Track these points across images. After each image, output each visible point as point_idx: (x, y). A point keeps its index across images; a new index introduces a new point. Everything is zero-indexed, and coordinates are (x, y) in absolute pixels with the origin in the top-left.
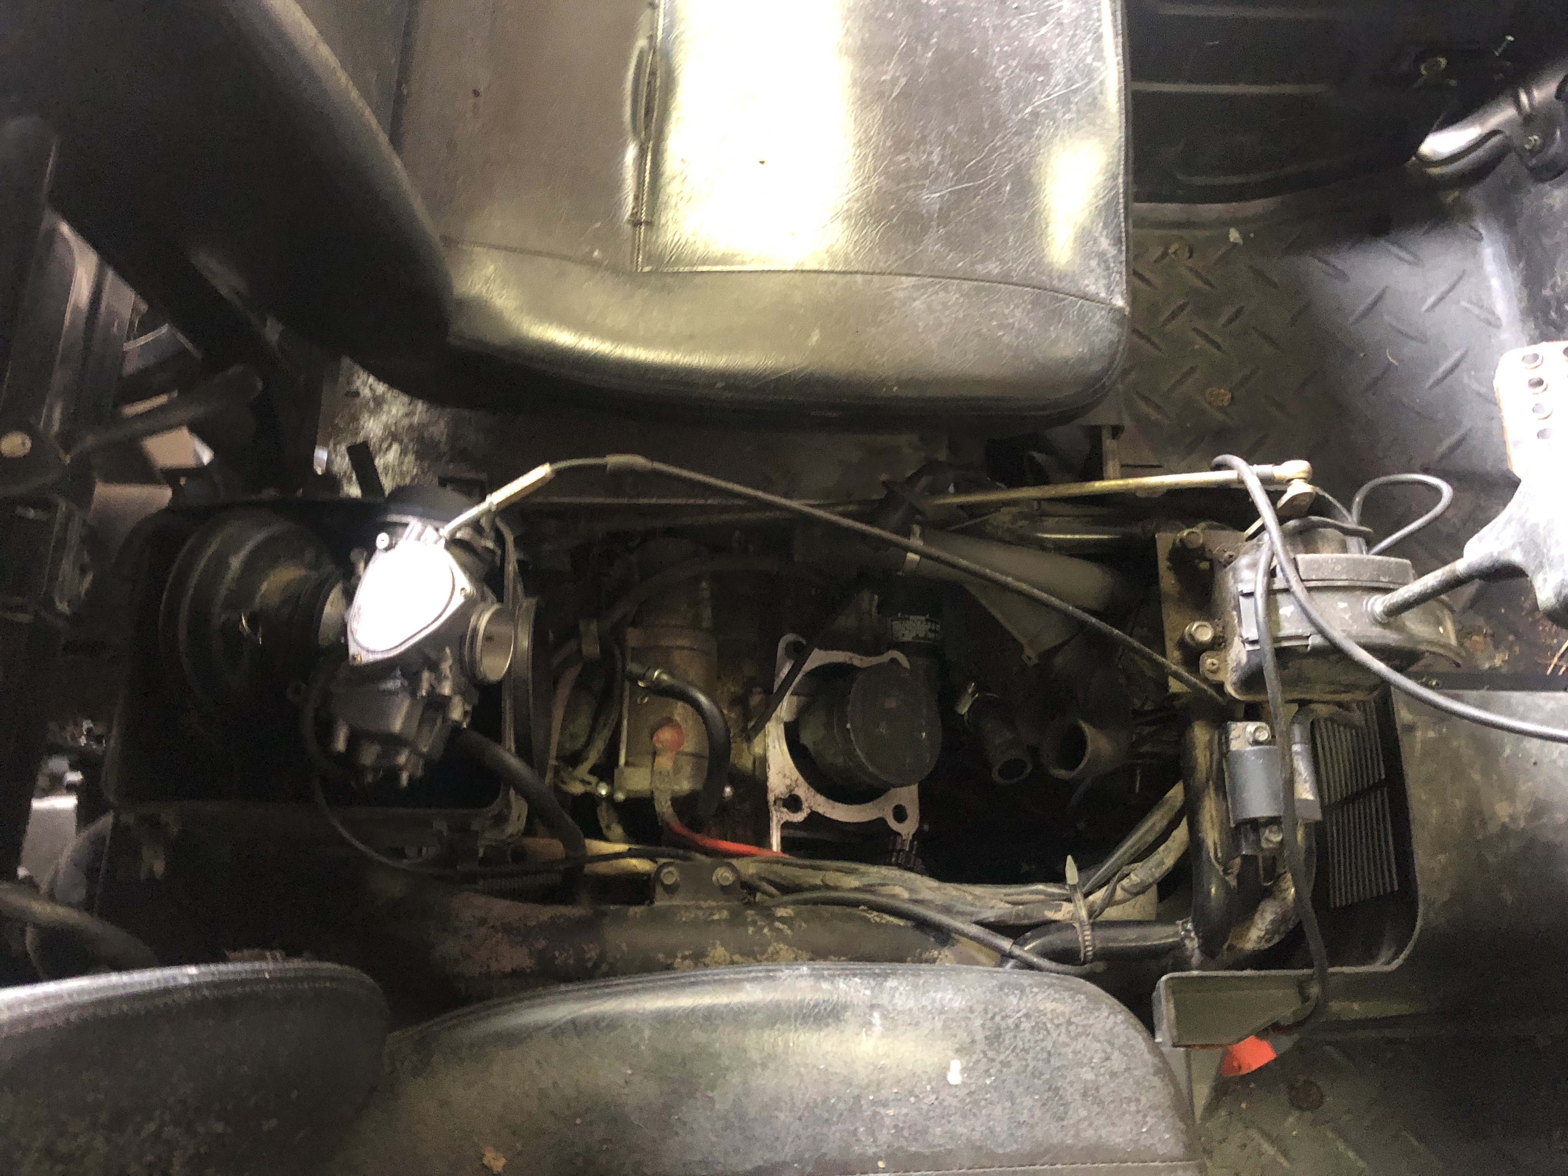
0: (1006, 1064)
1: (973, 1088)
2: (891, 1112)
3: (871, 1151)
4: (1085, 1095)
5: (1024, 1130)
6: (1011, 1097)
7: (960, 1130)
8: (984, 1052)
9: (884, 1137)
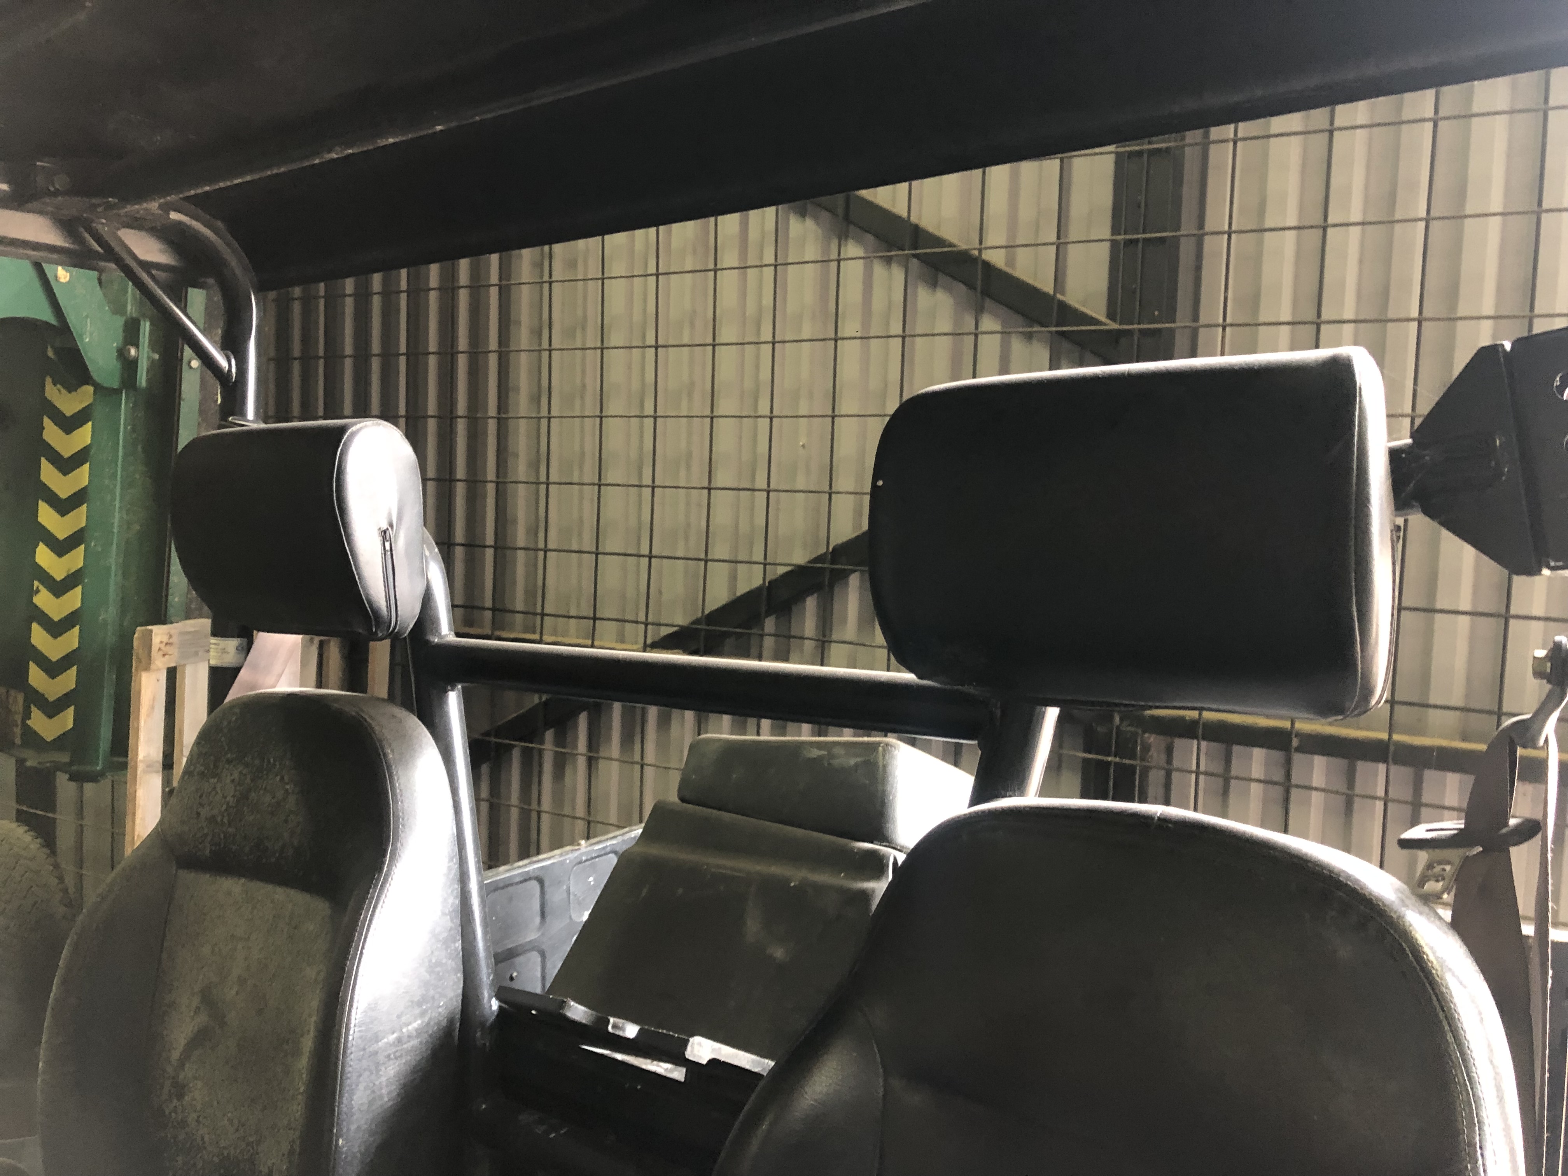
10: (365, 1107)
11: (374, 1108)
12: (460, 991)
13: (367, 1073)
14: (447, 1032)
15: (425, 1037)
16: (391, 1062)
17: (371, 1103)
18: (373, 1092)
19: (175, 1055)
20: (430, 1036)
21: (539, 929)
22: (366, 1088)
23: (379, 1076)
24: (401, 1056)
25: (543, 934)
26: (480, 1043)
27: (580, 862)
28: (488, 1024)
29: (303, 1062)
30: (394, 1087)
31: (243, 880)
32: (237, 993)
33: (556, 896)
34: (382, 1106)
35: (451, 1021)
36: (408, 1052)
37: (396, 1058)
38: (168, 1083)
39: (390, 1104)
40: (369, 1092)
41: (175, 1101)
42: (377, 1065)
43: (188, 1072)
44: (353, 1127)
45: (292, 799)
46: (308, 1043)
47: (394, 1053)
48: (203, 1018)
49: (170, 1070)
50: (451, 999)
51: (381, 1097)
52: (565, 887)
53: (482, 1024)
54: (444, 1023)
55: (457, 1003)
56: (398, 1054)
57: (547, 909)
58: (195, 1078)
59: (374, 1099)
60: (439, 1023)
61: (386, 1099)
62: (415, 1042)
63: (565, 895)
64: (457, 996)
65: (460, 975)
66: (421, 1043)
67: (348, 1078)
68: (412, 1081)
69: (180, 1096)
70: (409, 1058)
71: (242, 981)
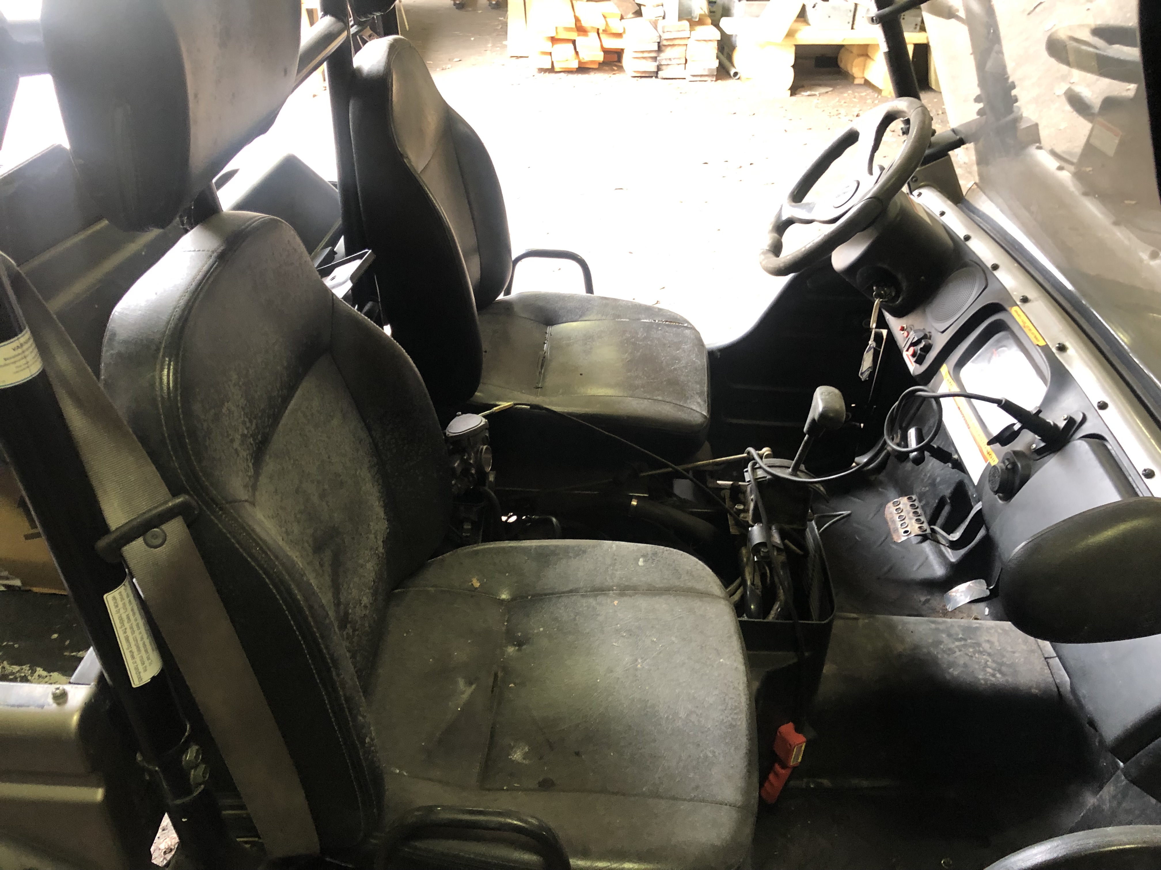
0: (659, 561)
1: (648, 567)
2: (619, 573)
3: (611, 584)
4: (687, 573)
5: (665, 581)
6: (661, 570)
7: (643, 579)
8: (651, 557)
9: (616, 580)
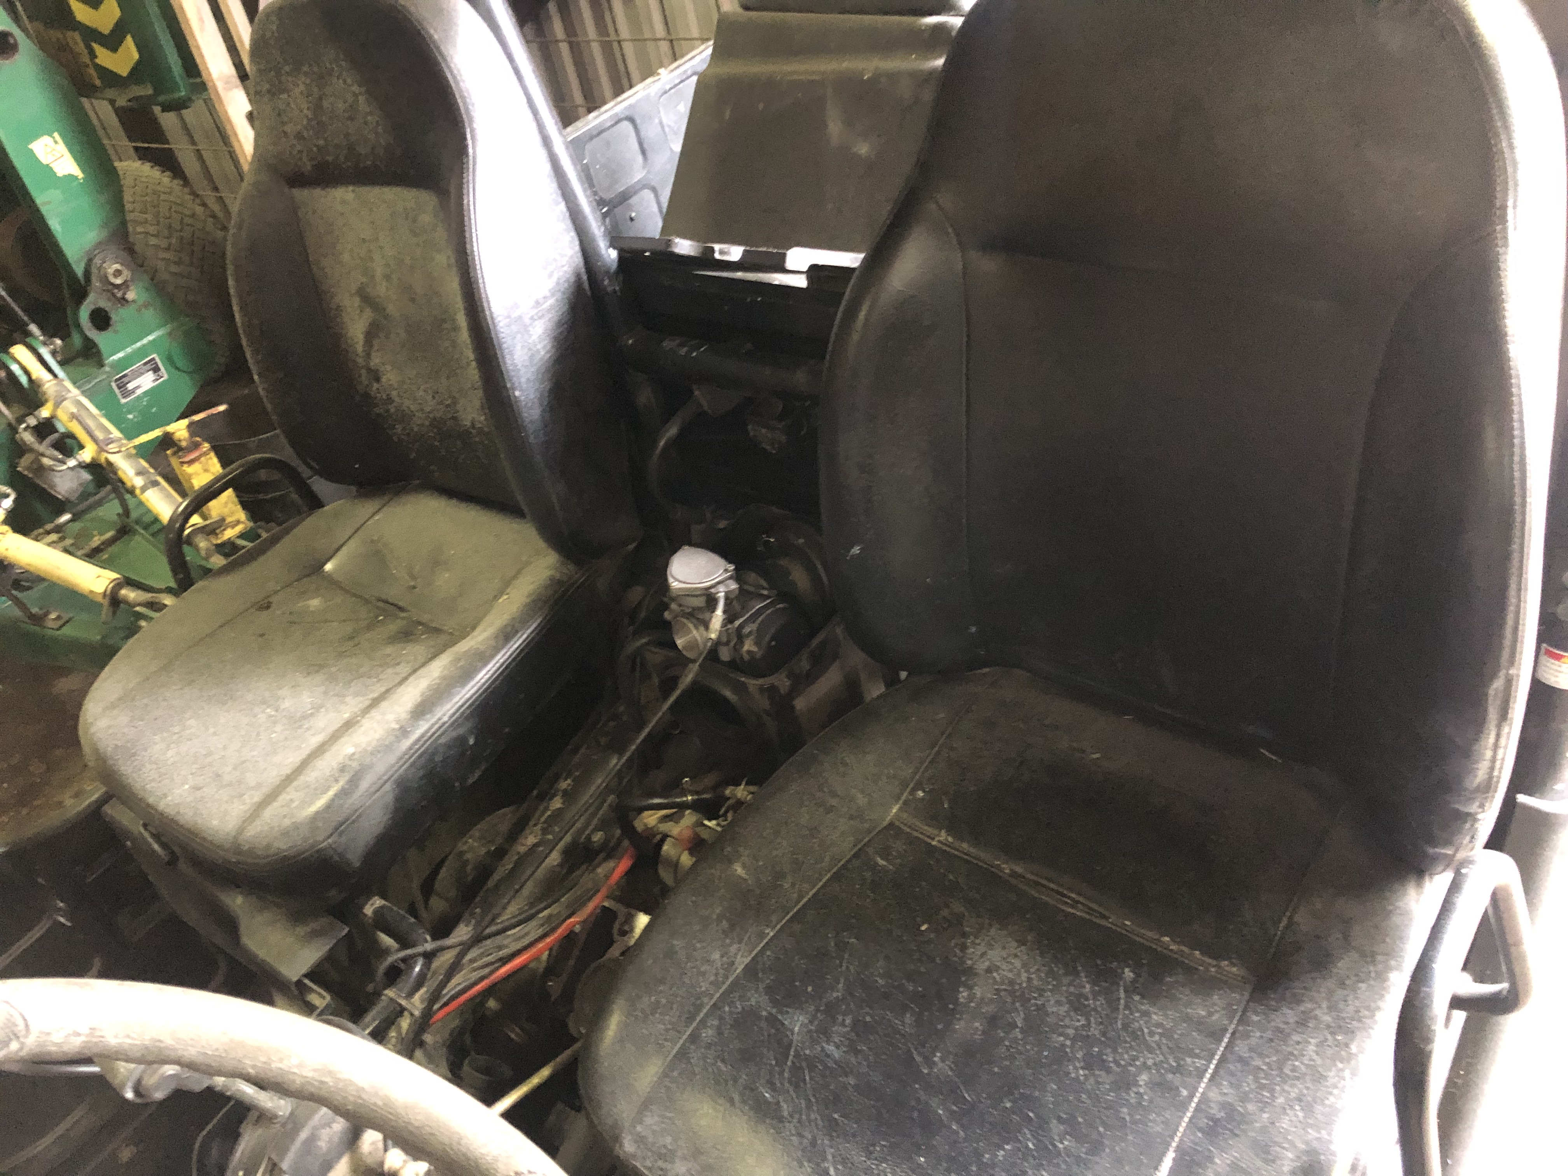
10: (527, 363)
11: (535, 362)
12: (577, 248)
13: (519, 335)
14: (578, 287)
15: (559, 295)
16: (537, 322)
17: (531, 357)
18: (530, 349)
19: (360, 348)
20: (564, 293)
21: (644, 168)
22: (523, 347)
23: (530, 336)
24: (543, 315)
25: (648, 172)
26: (610, 289)
27: (665, 92)
28: (612, 271)
29: (464, 336)
30: (546, 342)
31: (351, 188)
32: (387, 289)
33: (650, 132)
34: (541, 359)
35: (578, 276)
36: (549, 310)
37: (540, 318)
38: (364, 372)
39: (549, 355)
40: (526, 350)
41: (375, 384)
42: (526, 327)
43: (376, 361)
44: (523, 380)
45: (361, 99)
46: (462, 320)
47: (537, 314)
48: (368, 314)
49: (360, 361)
50: (572, 257)
51: (538, 351)
52: (657, 121)
53: (607, 272)
54: (572, 280)
55: (578, 260)
56: (540, 314)
57: (645, 146)
58: (383, 364)
59: (532, 356)
60: (567, 281)
61: (543, 353)
62: (551, 301)
63: (660, 129)
64: (576, 253)
65: (573, 234)
66: (557, 300)
67: (505, 342)
68: (561, 333)
69: (378, 380)
70: (550, 316)
71: (387, 277)
